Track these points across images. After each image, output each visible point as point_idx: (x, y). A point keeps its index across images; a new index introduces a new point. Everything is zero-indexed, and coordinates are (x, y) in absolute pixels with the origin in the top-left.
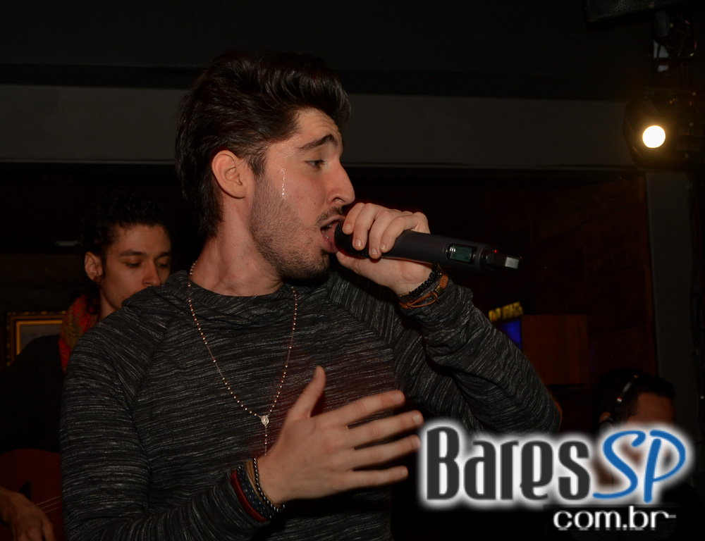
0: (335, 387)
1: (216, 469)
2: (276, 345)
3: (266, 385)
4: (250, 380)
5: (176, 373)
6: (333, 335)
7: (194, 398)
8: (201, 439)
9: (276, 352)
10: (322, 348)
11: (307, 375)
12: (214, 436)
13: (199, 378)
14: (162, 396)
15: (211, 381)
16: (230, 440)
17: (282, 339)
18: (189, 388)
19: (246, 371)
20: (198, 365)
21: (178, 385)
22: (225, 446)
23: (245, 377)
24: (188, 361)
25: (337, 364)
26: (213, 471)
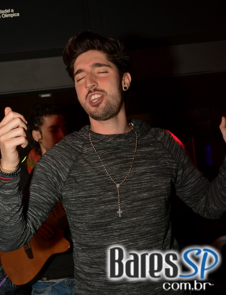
0: (155, 174)
1: (104, 205)
2: (130, 155)
3: (126, 171)
4: (119, 169)
5: (87, 165)
6: (155, 153)
7: (95, 176)
8: (97, 193)
9: (130, 157)
10: (151, 158)
11: (143, 168)
12: (103, 192)
13: (97, 168)
14: (81, 174)
15: (102, 169)
16: (110, 194)
17: (132, 153)
18: (93, 172)
19: (117, 165)
20: (96, 162)
21: (88, 170)
22: (107, 196)
23: (117, 168)
24: (92, 161)
25: (157, 165)
26: (102, 206)
